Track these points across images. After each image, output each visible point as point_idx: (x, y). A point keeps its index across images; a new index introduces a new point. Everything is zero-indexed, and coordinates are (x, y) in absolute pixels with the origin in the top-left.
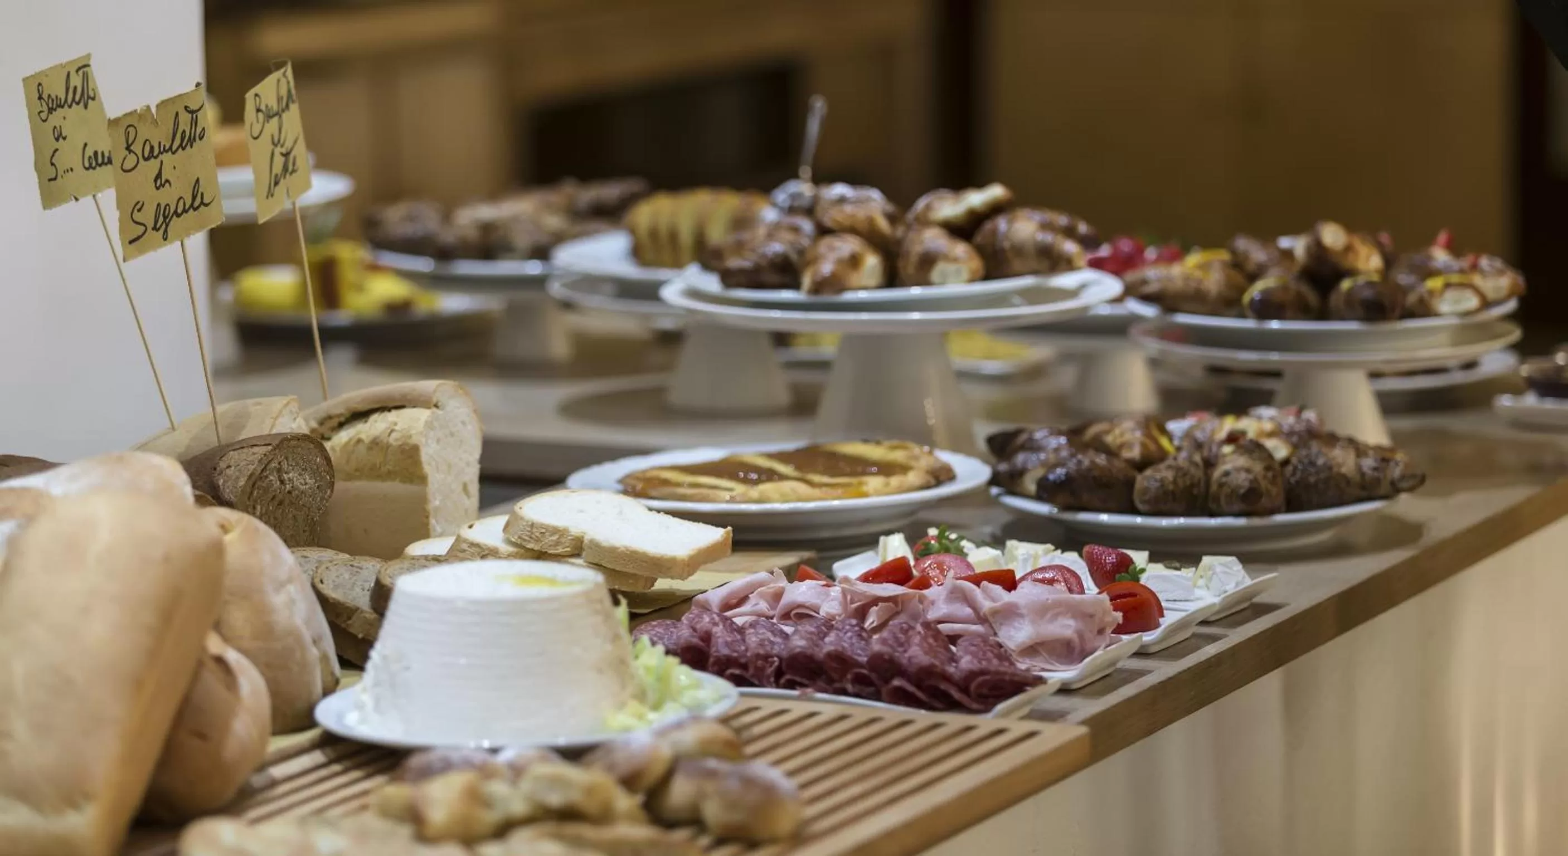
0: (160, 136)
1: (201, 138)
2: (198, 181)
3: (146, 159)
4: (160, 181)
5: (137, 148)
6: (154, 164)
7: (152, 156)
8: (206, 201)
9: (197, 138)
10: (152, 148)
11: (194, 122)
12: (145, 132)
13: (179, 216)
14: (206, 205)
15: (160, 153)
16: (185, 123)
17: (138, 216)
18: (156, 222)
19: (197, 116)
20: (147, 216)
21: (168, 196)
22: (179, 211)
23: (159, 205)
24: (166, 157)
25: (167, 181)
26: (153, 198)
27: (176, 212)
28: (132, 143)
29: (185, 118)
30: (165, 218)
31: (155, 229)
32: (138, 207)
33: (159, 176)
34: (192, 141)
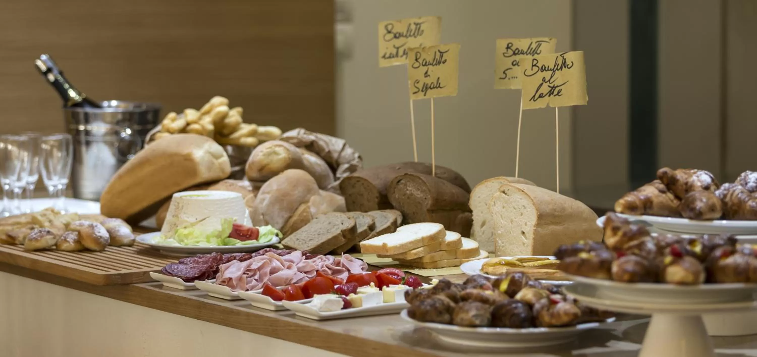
0: (430, 59)
1: (444, 63)
2: (439, 78)
3: (423, 65)
4: (426, 75)
5: (420, 60)
6: (425, 68)
7: (425, 65)
8: (441, 86)
9: (442, 63)
10: (426, 62)
11: (441, 56)
12: (424, 56)
13: (431, 89)
14: (441, 88)
15: (429, 65)
16: (438, 56)
17: (416, 85)
18: (423, 88)
19: (443, 55)
20: (420, 86)
21: (428, 81)
22: (432, 87)
23: (425, 83)
24: (430, 67)
25: (429, 75)
26: (423, 80)
27: (430, 87)
28: (419, 58)
29: (438, 54)
30: (426, 88)
31: (422, 91)
32: (417, 81)
33: (426, 73)
34: (439, 63)
